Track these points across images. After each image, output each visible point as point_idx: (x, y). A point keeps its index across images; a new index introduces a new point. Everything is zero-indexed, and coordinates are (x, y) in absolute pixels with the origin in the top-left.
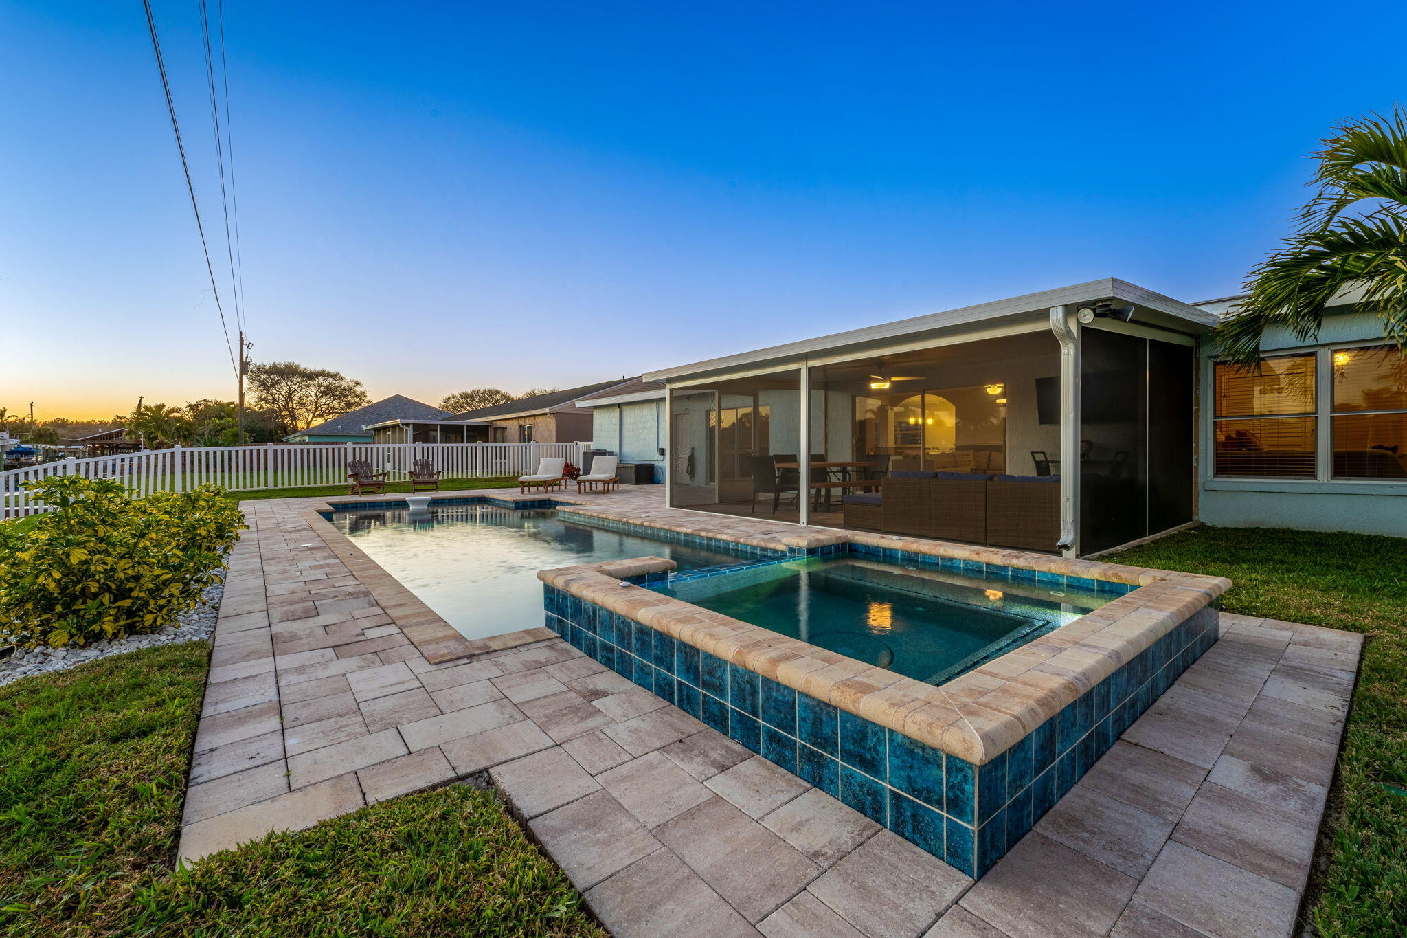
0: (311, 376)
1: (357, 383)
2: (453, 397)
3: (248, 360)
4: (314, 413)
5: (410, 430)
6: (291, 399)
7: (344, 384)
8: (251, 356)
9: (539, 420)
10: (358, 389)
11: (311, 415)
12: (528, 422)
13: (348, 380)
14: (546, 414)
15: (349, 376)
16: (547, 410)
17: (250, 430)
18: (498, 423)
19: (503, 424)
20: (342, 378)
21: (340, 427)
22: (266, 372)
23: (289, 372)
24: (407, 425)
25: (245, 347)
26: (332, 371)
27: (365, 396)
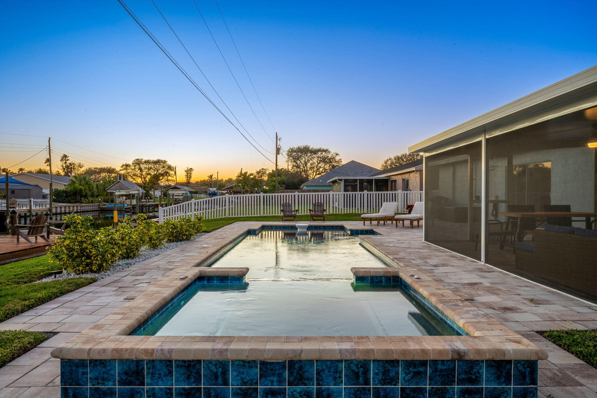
0: (315, 152)
1: (337, 154)
2: (390, 159)
3: (280, 147)
4: (316, 173)
5: (342, 183)
6: (306, 165)
7: (330, 156)
8: (281, 145)
9: (412, 175)
10: (337, 158)
11: (315, 173)
12: (406, 176)
13: (333, 153)
14: (413, 171)
15: (333, 151)
16: (413, 169)
17: (282, 183)
18: (393, 177)
19: (394, 178)
20: (329, 152)
21: (321, 181)
22: (295, 152)
23: (305, 150)
24: (341, 180)
25: (278, 140)
26: (325, 148)
27: (341, 162)
